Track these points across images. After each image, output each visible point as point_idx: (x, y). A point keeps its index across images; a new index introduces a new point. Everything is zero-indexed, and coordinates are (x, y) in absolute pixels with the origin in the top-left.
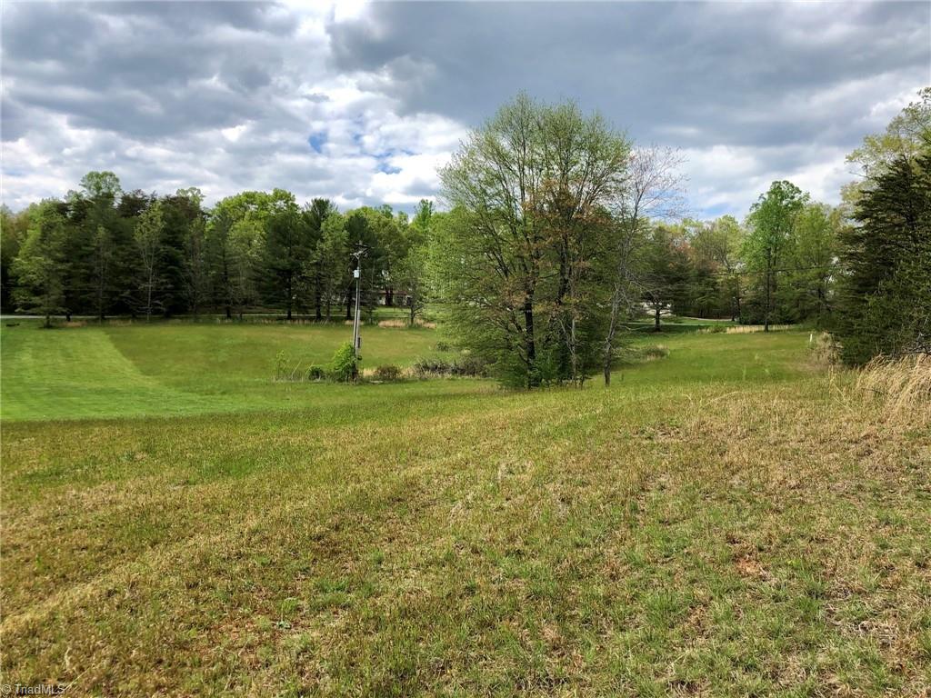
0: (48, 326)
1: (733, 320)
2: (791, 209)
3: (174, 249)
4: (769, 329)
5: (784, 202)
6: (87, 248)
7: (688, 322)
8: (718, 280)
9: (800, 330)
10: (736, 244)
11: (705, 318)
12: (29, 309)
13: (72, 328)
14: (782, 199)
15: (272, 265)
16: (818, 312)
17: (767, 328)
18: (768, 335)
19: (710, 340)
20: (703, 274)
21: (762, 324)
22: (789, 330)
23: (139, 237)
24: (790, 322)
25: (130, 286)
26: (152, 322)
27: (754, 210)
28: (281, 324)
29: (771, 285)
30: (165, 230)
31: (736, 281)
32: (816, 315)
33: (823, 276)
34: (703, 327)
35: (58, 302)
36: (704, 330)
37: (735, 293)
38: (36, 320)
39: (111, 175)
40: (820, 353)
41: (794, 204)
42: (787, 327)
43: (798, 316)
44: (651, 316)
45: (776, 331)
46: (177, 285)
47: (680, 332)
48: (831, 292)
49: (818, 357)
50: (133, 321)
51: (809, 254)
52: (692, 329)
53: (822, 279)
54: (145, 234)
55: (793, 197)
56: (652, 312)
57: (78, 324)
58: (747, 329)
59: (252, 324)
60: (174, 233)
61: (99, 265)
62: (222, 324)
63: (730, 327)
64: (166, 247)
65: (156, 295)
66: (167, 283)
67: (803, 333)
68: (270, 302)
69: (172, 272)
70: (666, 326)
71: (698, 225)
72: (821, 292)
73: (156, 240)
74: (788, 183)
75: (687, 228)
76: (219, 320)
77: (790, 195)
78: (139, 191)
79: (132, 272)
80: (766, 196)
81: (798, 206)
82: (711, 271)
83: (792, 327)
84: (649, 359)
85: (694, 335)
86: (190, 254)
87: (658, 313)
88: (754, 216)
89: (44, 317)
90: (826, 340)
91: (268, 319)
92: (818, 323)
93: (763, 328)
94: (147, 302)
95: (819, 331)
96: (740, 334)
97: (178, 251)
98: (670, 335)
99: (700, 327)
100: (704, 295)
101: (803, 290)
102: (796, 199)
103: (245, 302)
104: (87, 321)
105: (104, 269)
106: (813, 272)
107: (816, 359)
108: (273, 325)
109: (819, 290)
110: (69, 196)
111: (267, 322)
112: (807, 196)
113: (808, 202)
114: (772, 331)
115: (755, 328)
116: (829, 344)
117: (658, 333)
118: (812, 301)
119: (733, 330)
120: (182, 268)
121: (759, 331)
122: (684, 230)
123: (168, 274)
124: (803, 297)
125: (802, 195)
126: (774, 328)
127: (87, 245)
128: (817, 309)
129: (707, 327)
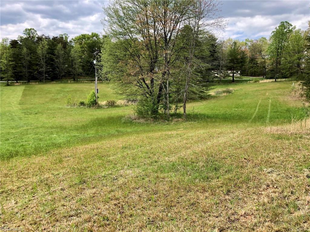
0: (8, 85)
1: (264, 77)
2: (288, 33)
3: (52, 56)
4: (277, 80)
5: (285, 30)
6: (21, 56)
7: (245, 78)
8: (258, 62)
9: (289, 81)
10: (266, 48)
11: (253, 76)
12: (3, 79)
13: (16, 85)
14: (284, 29)
15: (88, 61)
16: (297, 73)
17: (276, 80)
18: (276, 83)
19: (252, 86)
20: (253, 60)
21: (274, 78)
22: (285, 81)
23: (39, 51)
24: (285, 78)
25: (37, 70)
26: (46, 83)
27: (273, 34)
28: (92, 82)
29: (278, 63)
30: (49, 48)
31: (265, 62)
32: (296, 74)
33: (299, 59)
34: (251, 80)
35: (11, 76)
36: (251, 82)
37: (264, 67)
38: (4, 83)
39: (33, 29)
40: (296, 91)
41: (289, 30)
42: (284, 79)
43: (288, 75)
44: (231, 76)
45: (279, 81)
46: (54, 69)
47: (242, 82)
48: (303, 66)
49: (295, 94)
50: (38, 83)
51: (294, 50)
52: (246, 81)
53: (299, 60)
54: (41, 50)
55: (289, 28)
56: (231, 75)
57: (19, 84)
58: (268, 81)
59: (81, 83)
60: (52, 50)
61: (25, 62)
62: (71, 83)
63: (261, 80)
64: (50, 55)
65: (47, 72)
66: (50, 68)
67: (291, 82)
68: (87, 75)
69: (52, 64)
70: (237, 80)
71: (251, 41)
72: (299, 65)
73: (45, 52)
74: (287, 22)
75: (247, 43)
76: (69, 82)
77: (288, 27)
78: (43, 35)
79: (37, 65)
80: (278, 28)
81: (291, 31)
82: (256, 59)
83: (286, 79)
84: (223, 94)
85: (247, 83)
86: (58, 57)
87: (233, 76)
88: (273, 36)
89: (6, 82)
90: (299, 85)
91: (87, 80)
92: (297, 78)
93: (274, 80)
94: (43, 75)
95: (297, 81)
96: (265, 83)
97: (54, 56)
98: (238, 84)
99: (250, 80)
100: (253, 68)
101: (291, 65)
102: (290, 29)
103: (78, 75)
104: (22, 83)
105: (27, 64)
106: (295, 57)
107: (294, 95)
108: (90, 83)
109: (298, 64)
110: (19, 38)
111: (86, 82)
112: (295, 27)
113: (295, 30)
114: (278, 81)
115: (271, 80)
116: (301, 87)
117: (233, 83)
118: (295, 69)
119: (262, 81)
120: (55, 62)
121: (273, 82)
122: (246, 43)
123: (50, 65)
124: (291, 68)
125: (293, 27)
126: (279, 80)
127: (21, 55)
128: (297, 72)
129: (252, 80)
